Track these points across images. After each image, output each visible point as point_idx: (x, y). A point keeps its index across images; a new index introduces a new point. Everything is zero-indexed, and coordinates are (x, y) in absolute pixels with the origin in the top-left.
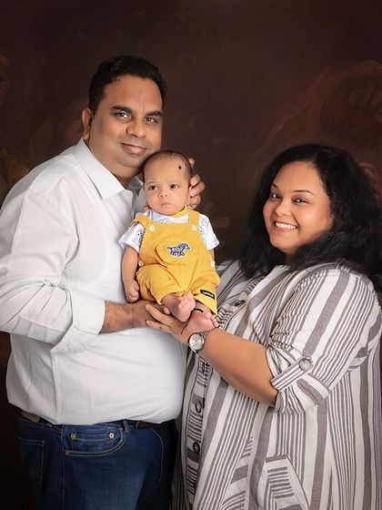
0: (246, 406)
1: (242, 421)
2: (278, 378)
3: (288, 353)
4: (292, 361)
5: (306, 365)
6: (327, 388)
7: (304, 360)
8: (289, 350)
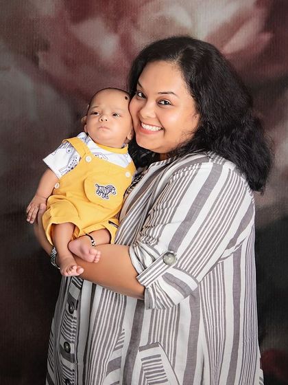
0: (115, 301)
1: (112, 315)
2: (143, 275)
3: (152, 247)
4: (156, 256)
5: (170, 259)
6: (195, 279)
7: (167, 254)
8: (153, 245)
